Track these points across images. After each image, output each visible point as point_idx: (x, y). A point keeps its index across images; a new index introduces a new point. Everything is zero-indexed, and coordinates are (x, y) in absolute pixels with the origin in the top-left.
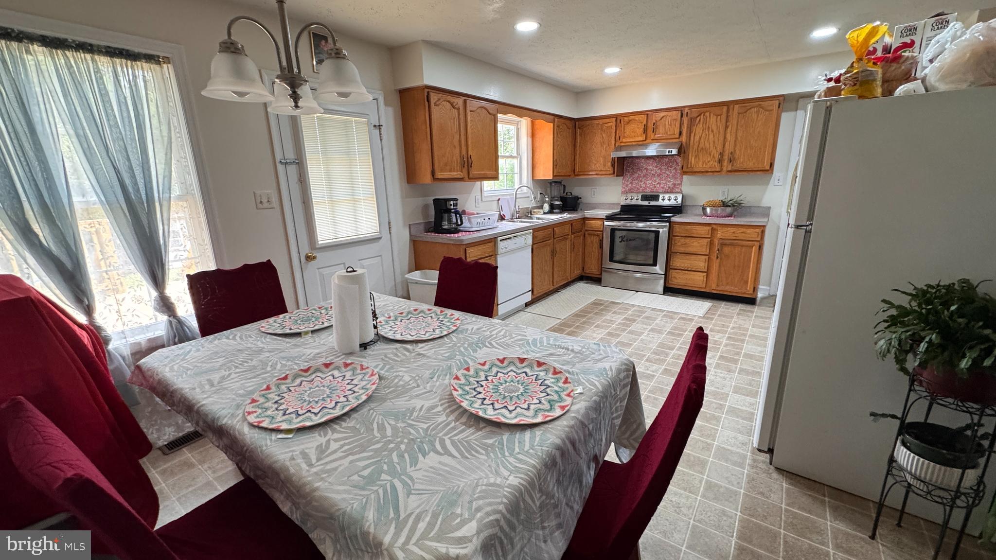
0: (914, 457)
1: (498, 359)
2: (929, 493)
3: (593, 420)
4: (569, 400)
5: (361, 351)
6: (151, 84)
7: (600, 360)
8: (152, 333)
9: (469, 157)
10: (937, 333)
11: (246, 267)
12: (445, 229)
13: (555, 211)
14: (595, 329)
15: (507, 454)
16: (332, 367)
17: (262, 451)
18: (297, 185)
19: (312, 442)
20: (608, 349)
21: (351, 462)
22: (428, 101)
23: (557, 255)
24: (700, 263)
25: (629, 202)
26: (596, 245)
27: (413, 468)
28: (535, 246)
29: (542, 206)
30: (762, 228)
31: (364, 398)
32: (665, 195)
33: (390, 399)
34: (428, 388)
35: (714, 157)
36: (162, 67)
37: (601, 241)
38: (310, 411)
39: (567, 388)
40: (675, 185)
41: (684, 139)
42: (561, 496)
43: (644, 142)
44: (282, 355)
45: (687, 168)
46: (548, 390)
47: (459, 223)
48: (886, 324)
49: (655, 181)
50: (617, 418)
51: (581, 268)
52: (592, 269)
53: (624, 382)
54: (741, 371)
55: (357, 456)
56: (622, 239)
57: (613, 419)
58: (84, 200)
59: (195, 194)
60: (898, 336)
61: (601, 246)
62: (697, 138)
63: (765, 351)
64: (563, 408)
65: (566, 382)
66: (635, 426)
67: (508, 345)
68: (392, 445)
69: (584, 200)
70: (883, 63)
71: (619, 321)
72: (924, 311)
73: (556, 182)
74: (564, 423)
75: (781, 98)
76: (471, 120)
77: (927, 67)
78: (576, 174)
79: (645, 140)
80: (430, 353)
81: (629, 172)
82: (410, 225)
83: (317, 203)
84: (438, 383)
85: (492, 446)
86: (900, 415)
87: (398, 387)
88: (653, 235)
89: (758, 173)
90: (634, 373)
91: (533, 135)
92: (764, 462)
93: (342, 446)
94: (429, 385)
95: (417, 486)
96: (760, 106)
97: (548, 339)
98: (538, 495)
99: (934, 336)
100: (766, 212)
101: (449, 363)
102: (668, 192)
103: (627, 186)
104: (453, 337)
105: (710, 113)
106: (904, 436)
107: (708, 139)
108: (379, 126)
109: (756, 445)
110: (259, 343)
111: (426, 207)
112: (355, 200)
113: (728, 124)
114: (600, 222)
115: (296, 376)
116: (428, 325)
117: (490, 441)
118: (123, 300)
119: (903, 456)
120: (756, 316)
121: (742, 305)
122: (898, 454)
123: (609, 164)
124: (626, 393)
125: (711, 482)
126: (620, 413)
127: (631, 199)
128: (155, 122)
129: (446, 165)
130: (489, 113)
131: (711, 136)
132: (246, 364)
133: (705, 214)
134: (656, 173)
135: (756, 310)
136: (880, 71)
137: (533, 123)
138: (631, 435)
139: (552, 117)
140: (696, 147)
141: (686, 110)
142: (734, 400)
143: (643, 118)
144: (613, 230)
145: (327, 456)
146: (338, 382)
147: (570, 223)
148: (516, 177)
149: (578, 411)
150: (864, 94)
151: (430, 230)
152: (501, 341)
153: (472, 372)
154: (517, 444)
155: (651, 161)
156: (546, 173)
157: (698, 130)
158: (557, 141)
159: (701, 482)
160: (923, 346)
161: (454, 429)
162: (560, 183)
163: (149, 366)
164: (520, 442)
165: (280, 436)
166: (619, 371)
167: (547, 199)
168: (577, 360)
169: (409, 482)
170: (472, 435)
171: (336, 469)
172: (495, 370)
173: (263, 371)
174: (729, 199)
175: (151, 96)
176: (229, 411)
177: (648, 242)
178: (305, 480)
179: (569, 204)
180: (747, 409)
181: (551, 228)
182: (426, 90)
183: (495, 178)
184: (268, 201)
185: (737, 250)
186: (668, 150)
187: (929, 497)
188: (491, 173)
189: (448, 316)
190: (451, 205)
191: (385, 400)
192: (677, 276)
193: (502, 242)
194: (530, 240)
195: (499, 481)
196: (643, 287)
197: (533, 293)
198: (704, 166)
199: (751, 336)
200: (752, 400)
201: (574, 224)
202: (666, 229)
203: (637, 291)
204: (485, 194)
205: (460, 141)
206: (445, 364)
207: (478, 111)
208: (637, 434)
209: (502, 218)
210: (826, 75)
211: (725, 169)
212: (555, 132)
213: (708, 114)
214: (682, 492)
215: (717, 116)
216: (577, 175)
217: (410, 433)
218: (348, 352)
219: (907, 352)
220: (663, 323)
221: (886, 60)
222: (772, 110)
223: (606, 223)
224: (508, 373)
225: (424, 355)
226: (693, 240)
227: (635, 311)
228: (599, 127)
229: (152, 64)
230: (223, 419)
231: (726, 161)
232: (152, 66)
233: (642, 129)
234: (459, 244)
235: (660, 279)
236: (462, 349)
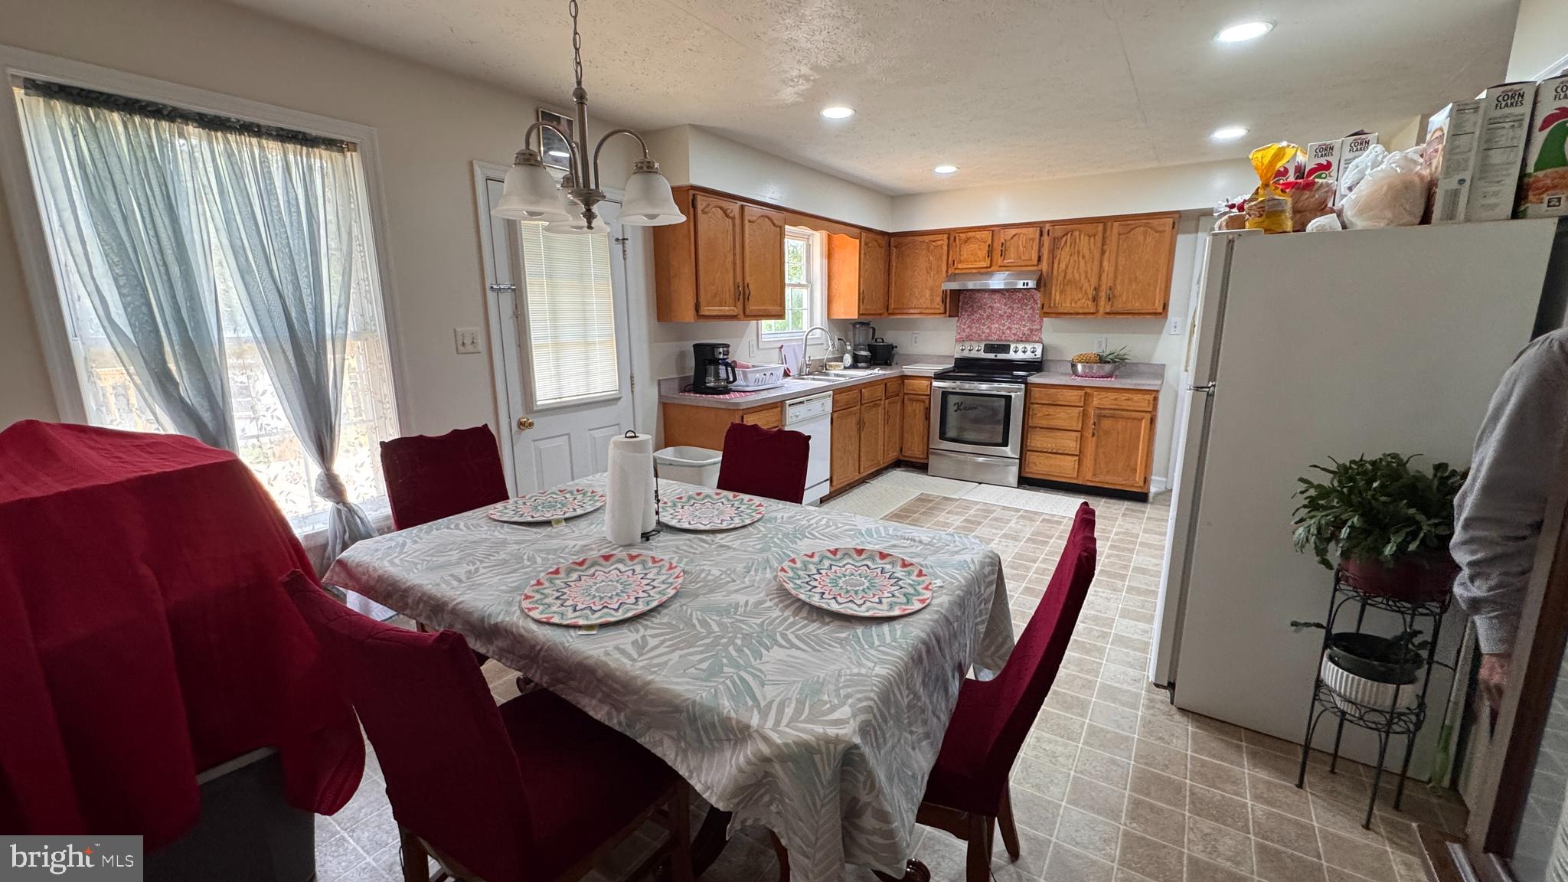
0: (1342, 673)
1: (829, 550)
2: (1361, 718)
3: (957, 618)
4: (927, 594)
5: (642, 542)
6: (330, 180)
7: (957, 553)
8: (311, 527)
9: (746, 286)
10: (1361, 515)
11: (456, 434)
12: (709, 388)
13: (860, 365)
14: (947, 515)
15: (866, 647)
16: (613, 559)
17: (564, 647)
18: (511, 320)
19: (626, 637)
20: (965, 540)
21: (681, 657)
22: (694, 206)
23: (865, 429)
24: (1070, 443)
25: (966, 354)
26: (921, 415)
27: (758, 661)
28: (835, 415)
29: (842, 357)
30: (1155, 394)
31: (671, 592)
32: (1018, 345)
33: (704, 594)
34: (748, 583)
35: (1086, 293)
36: (345, 157)
37: (928, 410)
38: (607, 607)
39: (923, 581)
40: (1031, 330)
41: (1044, 266)
42: (928, 702)
43: (989, 270)
44: (536, 546)
45: (1050, 307)
46: (900, 583)
47: (731, 379)
48: (1307, 510)
49: (1004, 325)
50: (982, 622)
51: (898, 449)
52: (915, 451)
53: (989, 579)
54: (1130, 589)
55: (686, 651)
56: (959, 406)
57: (977, 624)
58: (235, 336)
59: (376, 331)
60: (1317, 522)
61: (928, 418)
62: (1063, 266)
63: (1161, 564)
64: (922, 601)
65: (920, 574)
66: (1000, 639)
67: (836, 536)
68: (724, 640)
69: (900, 350)
70: (1294, 190)
71: (958, 523)
72: (1345, 490)
73: (862, 324)
74: (926, 616)
75: (1177, 215)
76: (750, 234)
77: (1346, 196)
78: (890, 311)
79: (990, 267)
80: (737, 544)
81: (966, 311)
82: (659, 381)
83: (539, 346)
84: (758, 578)
85: (846, 639)
86: (1325, 625)
87: (708, 581)
88: (1003, 402)
89: (1148, 317)
90: (1000, 570)
91: (829, 255)
92: (1162, 702)
93: (663, 642)
94: (747, 579)
95: (769, 677)
96: (1146, 225)
97: (886, 528)
98: (907, 692)
99: (1355, 519)
100: (1159, 371)
101: (764, 555)
102: (1022, 341)
103: (964, 331)
104: (759, 525)
105: (1080, 232)
106: (1331, 649)
107: (1079, 267)
108: (624, 239)
109: (1152, 679)
110: (496, 533)
111: (682, 355)
112: (587, 343)
113: (1105, 247)
114: (926, 383)
115: (569, 571)
116: (721, 513)
117: (843, 635)
118: (275, 478)
119: (1332, 674)
120: (1149, 518)
121: (1129, 503)
122: (1325, 674)
123: (939, 299)
124: (991, 593)
125: (1095, 727)
126: (984, 617)
127: (970, 350)
128: (332, 228)
129: (715, 295)
130: (774, 224)
131: (1082, 263)
132: (492, 558)
133: (1075, 373)
134: (1005, 313)
135: (1149, 509)
136: (1289, 201)
137: (829, 238)
138: (997, 651)
139: (857, 231)
140: (1061, 278)
141: (1048, 227)
142: (1122, 627)
143: (987, 235)
144: (945, 394)
145: (649, 651)
146: (628, 577)
147: (884, 382)
148: (806, 315)
149: (940, 605)
150: (1273, 227)
151: (687, 389)
152: (825, 531)
153: (799, 565)
154: (875, 638)
155: (996, 296)
156: (848, 309)
157: (1064, 255)
158: (865, 264)
159: (1082, 726)
160: (1345, 532)
161: (793, 624)
162: (868, 324)
163: (357, 560)
164: (878, 635)
165: (581, 633)
166: (983, 565)
167: (849, 348)
168: (927, 552)
169: (759, 674)
170: (815, 628)
171: (666, 663)
172: (827, 563)
173: (520, 565)
174: (1108, 353)
175: (328, 194)
176: (500, 608)
177: (995, 411)
178: (632, 674)
179: (880, 355)
180: (1140, 637)
181: (857, 389)
182: (692, 192)
183: (781, 316)
184: (473, 342)
185: (1120, 424)
186: (1022, 282)
187: (1362, 723)
188: (774, 309)
189: (745, 502)
190: (720, 353)
191: (697, 596)
192: (1036, 460)
193: (792, 407)
194: (829, 403)
195: (863, 671)
196: (988, 477)
197: (831, 482)
198: (1073, 305)
199: (1142, 544)
200: (1146, 626)
201: (888, 385)
202: (1022, 394)
203: (980, 483)
204: (764, 338)
205: (734, 263)
206: (759, 557)
207: (759, 221)
208: (1003, 650)
209: (786, 374)
210: (1227, 201)
211: (1101, 310)
212: (863, 252)
213: (1077, 233)
214: (1059, 739)
215: (1090, 236)
216: (892, 314)
217: (743, 629)
218: (627, 543)
219: (1329, 540)
220: (1019, 527)
221: (1296, 186)
222: (1164, 231)
223: (935, 384)
224: (844, 566)
225: (729, 548)
226: (1059, 409)
227: (978, 510)
228: (925, 246)
229: (333, 151)
230: (497, 617)
231: (1103, 299)
232: (334, 154)
233: (985, 252)
234: (734, 409)
235: (1013, 464)
236: (775, 540)
